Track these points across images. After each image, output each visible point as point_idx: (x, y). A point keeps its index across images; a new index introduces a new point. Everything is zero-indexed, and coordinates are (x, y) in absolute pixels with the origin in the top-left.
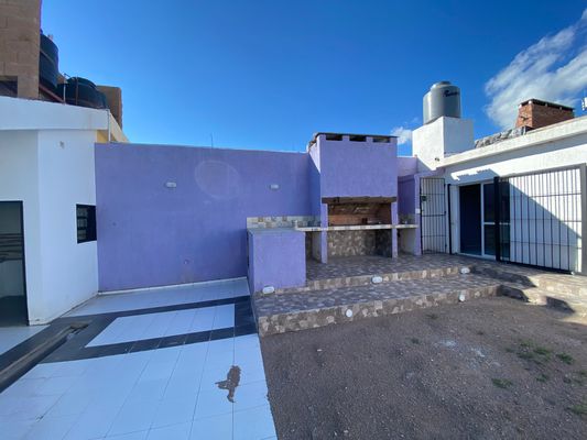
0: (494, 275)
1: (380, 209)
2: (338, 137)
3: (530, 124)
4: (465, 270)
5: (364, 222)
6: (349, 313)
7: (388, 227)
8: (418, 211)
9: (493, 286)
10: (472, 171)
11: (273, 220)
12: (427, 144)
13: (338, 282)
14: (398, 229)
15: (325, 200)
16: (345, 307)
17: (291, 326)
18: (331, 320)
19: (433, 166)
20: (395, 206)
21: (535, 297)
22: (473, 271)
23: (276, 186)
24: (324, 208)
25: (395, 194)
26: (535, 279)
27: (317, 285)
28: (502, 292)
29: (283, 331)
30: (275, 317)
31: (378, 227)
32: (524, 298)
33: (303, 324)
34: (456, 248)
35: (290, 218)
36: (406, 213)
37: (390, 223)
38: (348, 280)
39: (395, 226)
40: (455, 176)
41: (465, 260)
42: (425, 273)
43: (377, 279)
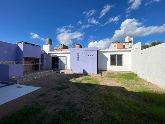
0: (56, 71)
1: (37, 60)
2: (28, 44)
3: (62, 48)
4: (52, 71)
5: (33, 63)
6: (35, 78)
7: (39, 64)
8: (44, 61)
9: (56, 72)
10: (54, 55)
11: (4, 62)
12: (46, 48)
13: (30, 74)
14: (41, 65)
15: (24, 57)
16: (34, 77)
17: (24, 81)
18: (32, 79)
19: (47, 53)
20: (40, 60)
21: (60, 72)
22: (54, 71)
23: (6, 52)
24: (24, 59)
25: (40, 57)
26: (61, 70)
27: (26, 75)
28: (57, 72)
29: (22, 82)
30: (21, 80)
31: (36, 64)
32: (60, 73)
33: (27, 80)
34: (51, 68)
35: (10, 62)
36: (42, 61)
37: (39, 63)
38: (32, 74)
39: (40, 64)
40: (51, 55)
41: (52, 70)
42: (46, 72)
43: (38, 73)
